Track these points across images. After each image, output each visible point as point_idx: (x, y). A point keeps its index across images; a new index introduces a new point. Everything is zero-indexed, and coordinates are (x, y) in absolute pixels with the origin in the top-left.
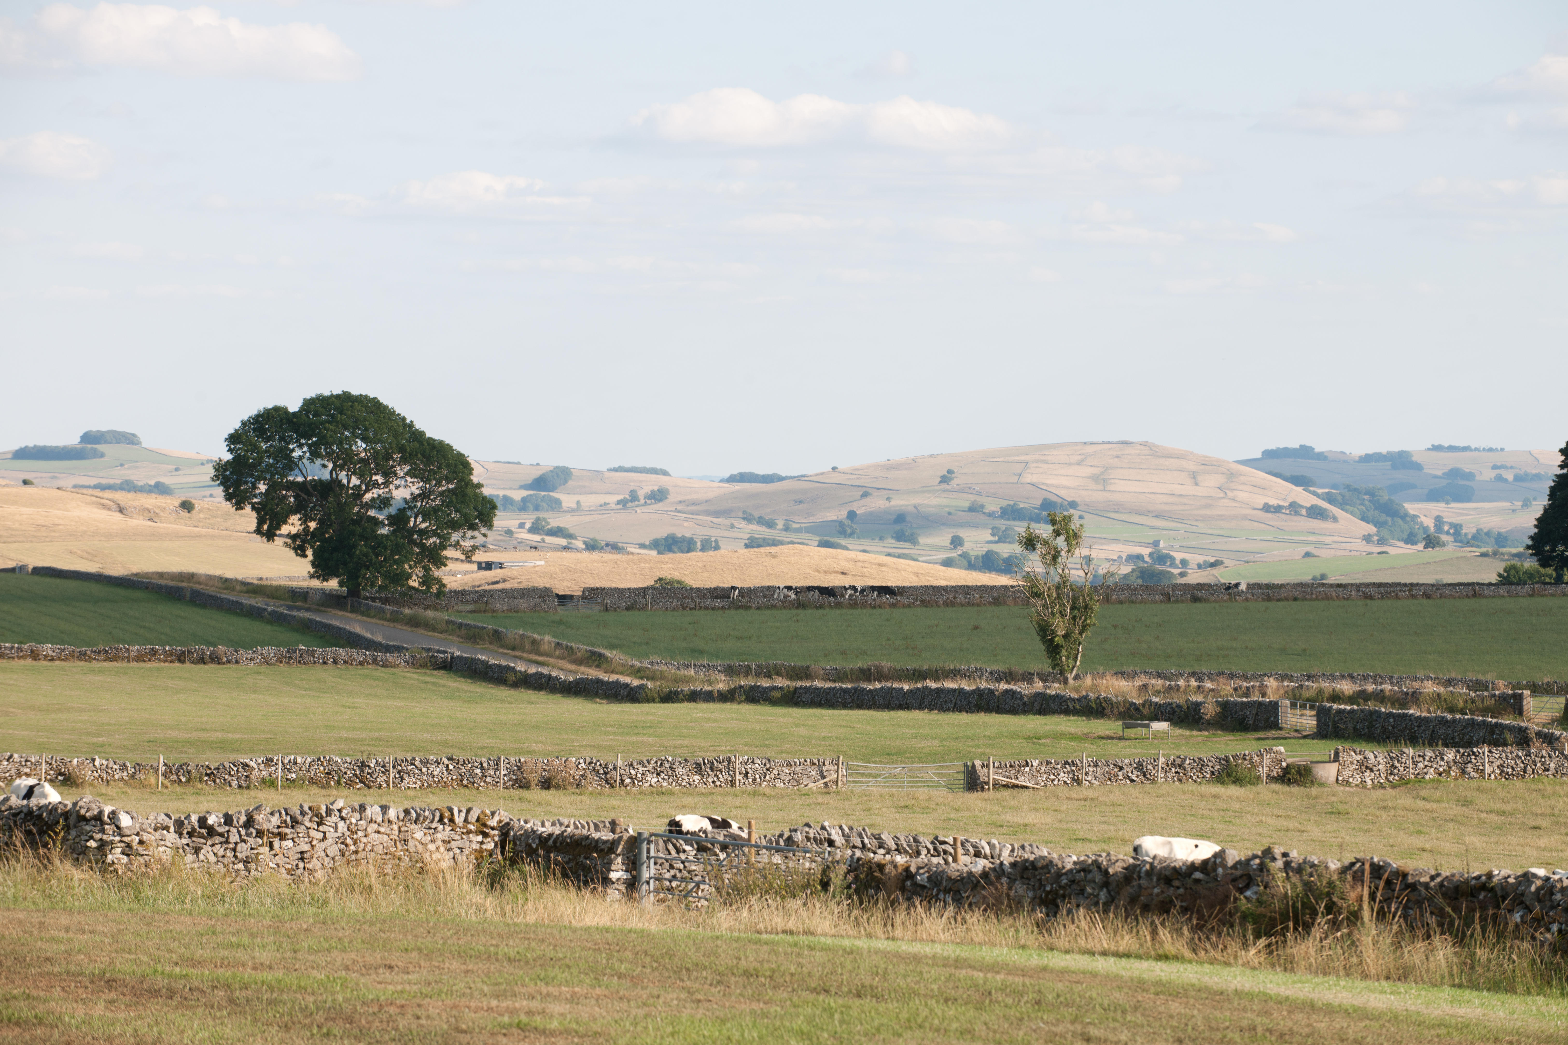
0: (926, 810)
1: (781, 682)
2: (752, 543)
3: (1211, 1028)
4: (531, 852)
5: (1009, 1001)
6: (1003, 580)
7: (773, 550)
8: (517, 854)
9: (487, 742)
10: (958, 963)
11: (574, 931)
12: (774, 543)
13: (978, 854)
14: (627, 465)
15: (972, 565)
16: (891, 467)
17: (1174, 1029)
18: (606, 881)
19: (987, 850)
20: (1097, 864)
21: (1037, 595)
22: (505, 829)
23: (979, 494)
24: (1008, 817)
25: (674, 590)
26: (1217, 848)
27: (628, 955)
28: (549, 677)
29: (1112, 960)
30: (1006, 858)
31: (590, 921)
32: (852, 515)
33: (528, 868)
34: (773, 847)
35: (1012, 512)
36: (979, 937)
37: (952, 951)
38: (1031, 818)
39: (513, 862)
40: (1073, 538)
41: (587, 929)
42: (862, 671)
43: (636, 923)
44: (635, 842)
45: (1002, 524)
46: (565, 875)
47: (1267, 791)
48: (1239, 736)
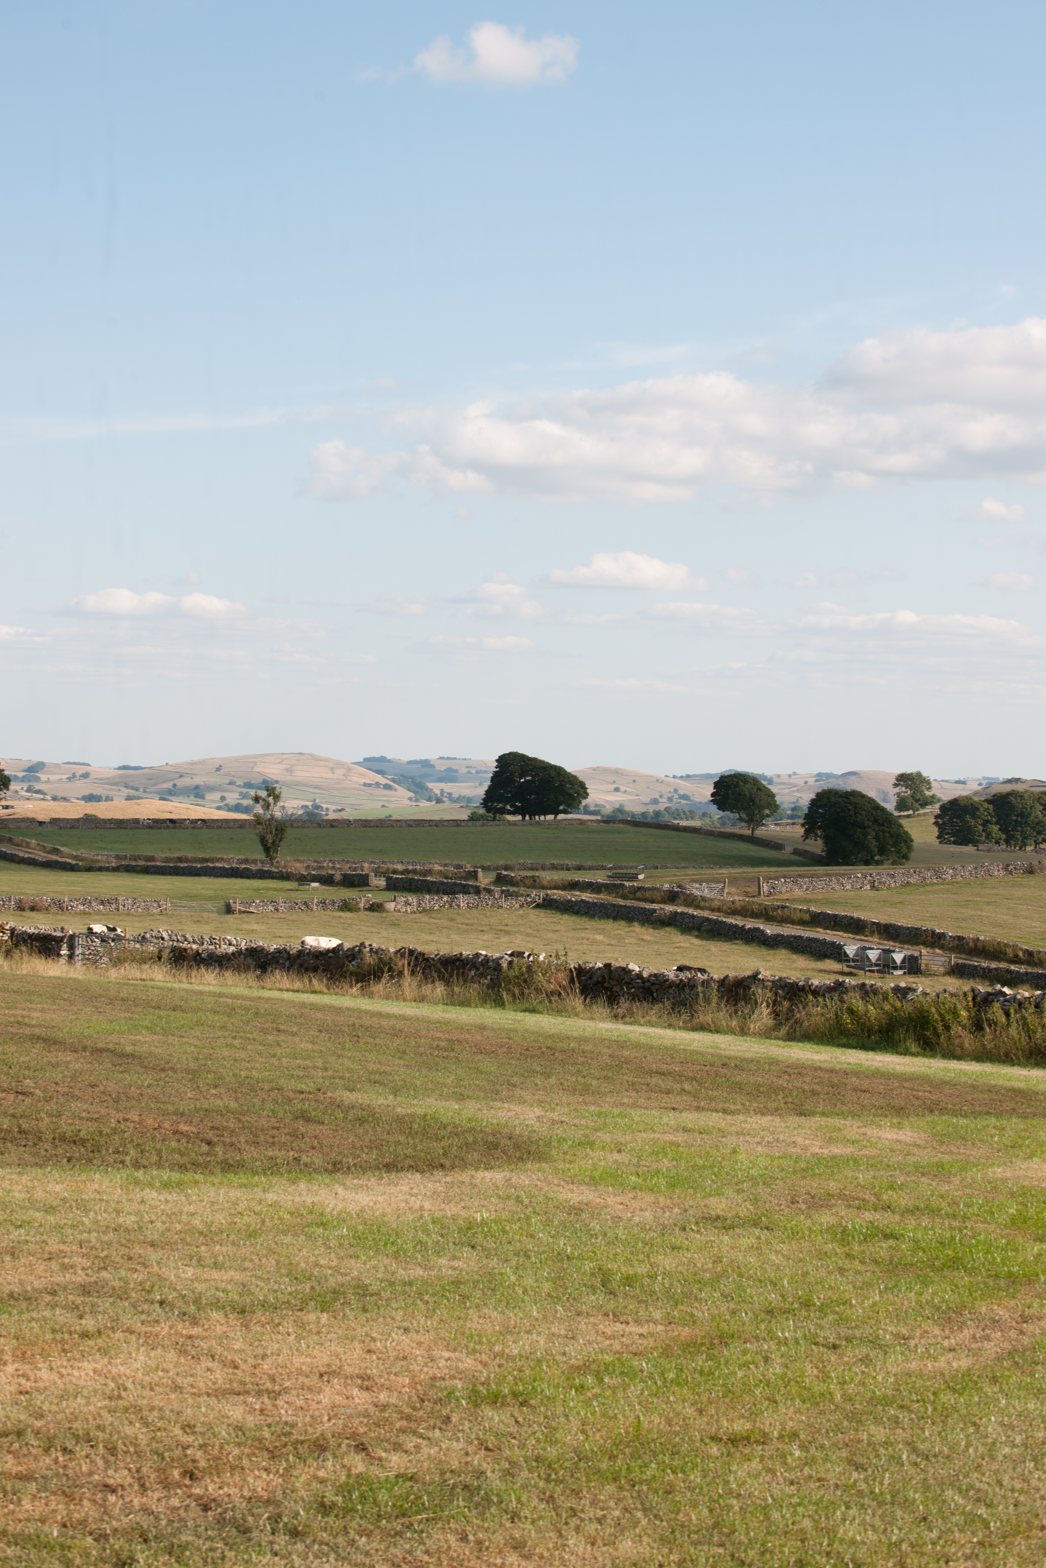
0: (207, 923)
1: (141, 863)
2: (129, 798)
3: (335, 1025)
4: (25, 941)
5: (243, 1013)
6: (244, 817)
7: (138, 801)
8: (18, 942)
9: (5, 889)
10: (220, 995)
11: (44, 978)
12: (139, 798)
13: (230, 944)
14: (71, 761)
15: (230, 809)
16: (193, 763)
17: (318, 1025)
18: (59, 955)
19: (235, 942)
20: (285, 949)
21: (260, 823)
22: (13, 930)
23: (234, 776)
24: (245, 926)
25: (92, 820)
26: (339, 942)
27: (68, 990)
28: (34, 859)
29: (291, 993)
30: (243, 946)
31: (51, 973)
32: (175, 785)
33: (24, 948)
34: (136, 940)
35: (248, 785)
36: (230, 983)
37: (218, 989)
38: (255, 927)
39: (16, 945)
40: (277, 797)
41: (50, 978)
42: (178, 858)
43: (72, 974)
44: (72, 937)
45: (244, 790)
46: (40, 952)
47: (363, 915)
48: (351, 889)
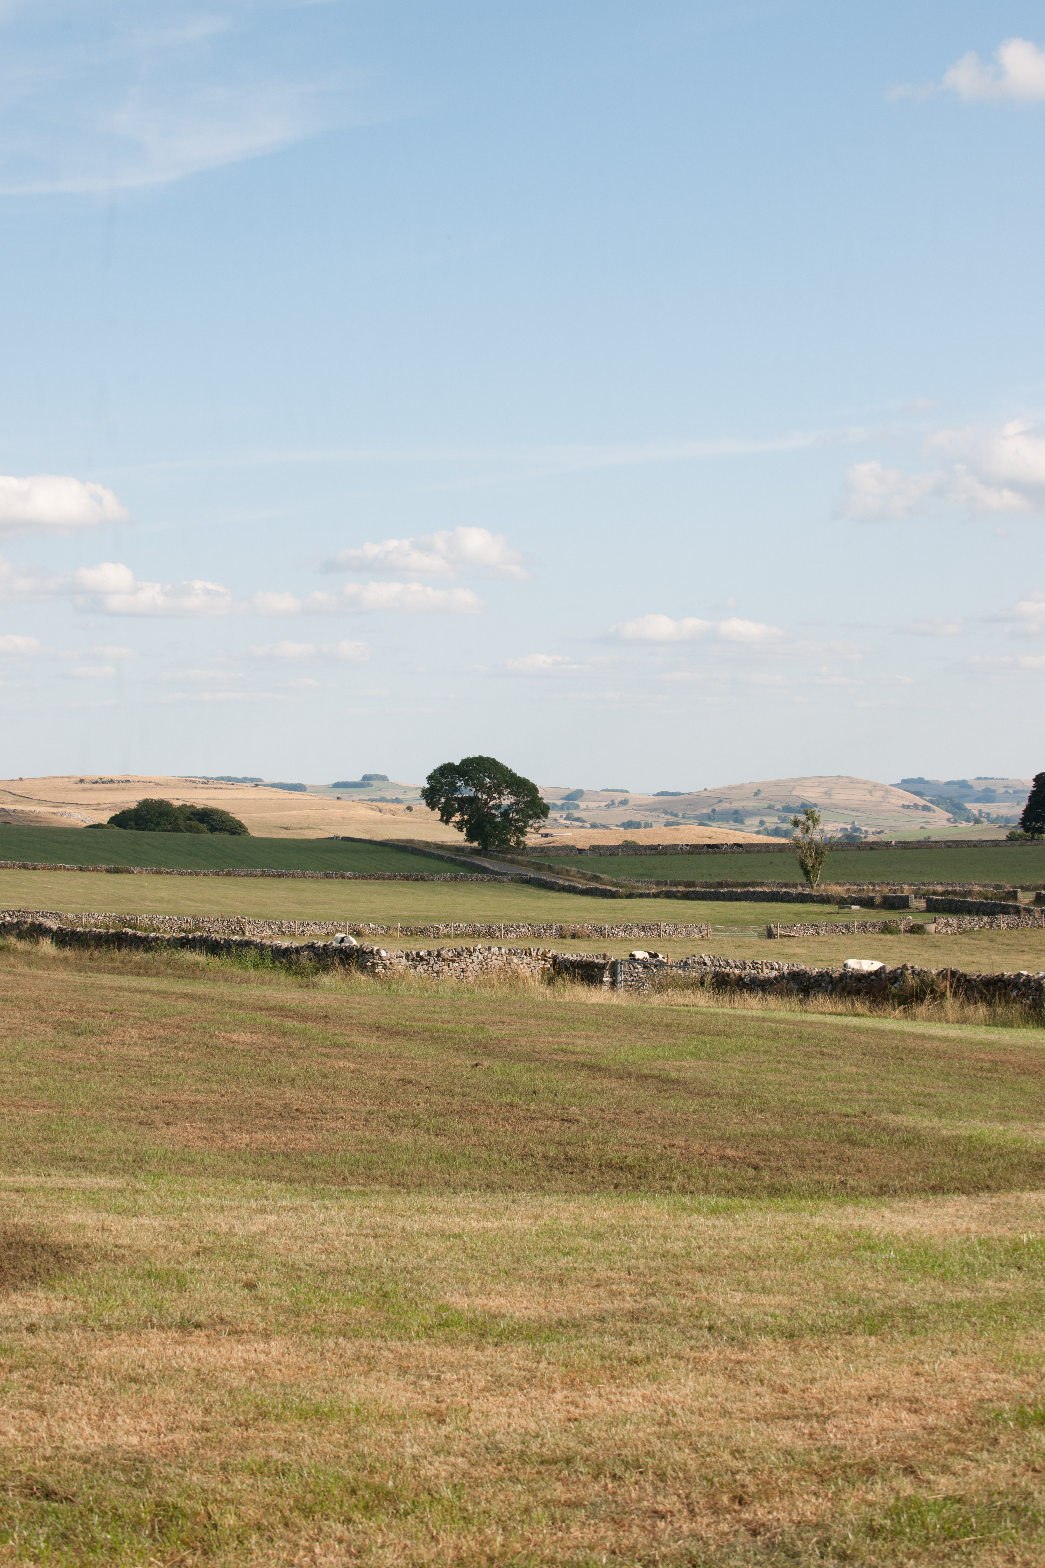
0: (749, 947)
1: (681, 889)
2: (668, 824)
3: (879, 1048)
4: (567, 969)
5: (787, 1037)
6: (783, 841)
7: (677, 827)
8: (560, 969)
9: (546, 917)
10: (764, 1019)
11: (587, 1005)
12: (678, 824)
13: (772, 969)
14: (610, 788)
15: (769, 833)
16: (732, 788)
17: (862, 1048)
18: (602, 982)
19: (777, 966)
20: (827, 973)
21: (799, 847)
22: (555, 958)
23: (772, 800)
24: (786, 950)
25: (631, 846)
26: (882, 965)
27: (612, 1017)
28: (574, 887)
29: (834, 1017)
30: (785, 970)
31: (594, 1000)
32: (714, 811)
33: (566, 976)
34: (678, 966)
35: (787, 809)
36: (773, 1007)
37: (761, 1014)
38: (797, 951)
39: (559, 973)
40: (816, 821)
41: (593, 1004)
42: (718, 883)
43: (615, 1002)
44: (614, 964)
45: (783, 814)
46: (582, 979)
47: (903, 937)
48: (891, 911)
